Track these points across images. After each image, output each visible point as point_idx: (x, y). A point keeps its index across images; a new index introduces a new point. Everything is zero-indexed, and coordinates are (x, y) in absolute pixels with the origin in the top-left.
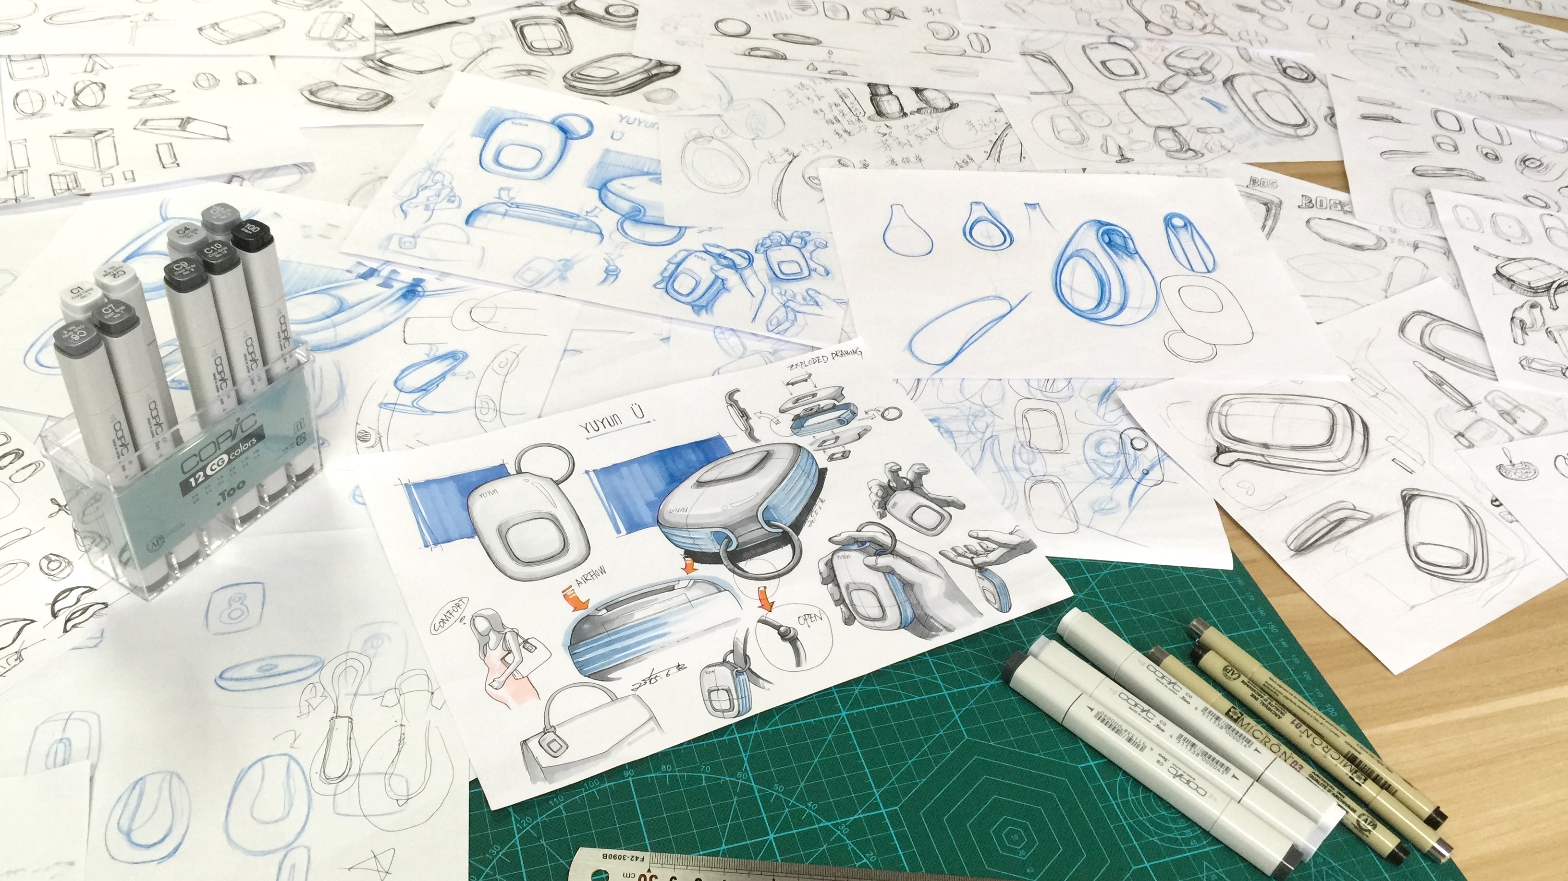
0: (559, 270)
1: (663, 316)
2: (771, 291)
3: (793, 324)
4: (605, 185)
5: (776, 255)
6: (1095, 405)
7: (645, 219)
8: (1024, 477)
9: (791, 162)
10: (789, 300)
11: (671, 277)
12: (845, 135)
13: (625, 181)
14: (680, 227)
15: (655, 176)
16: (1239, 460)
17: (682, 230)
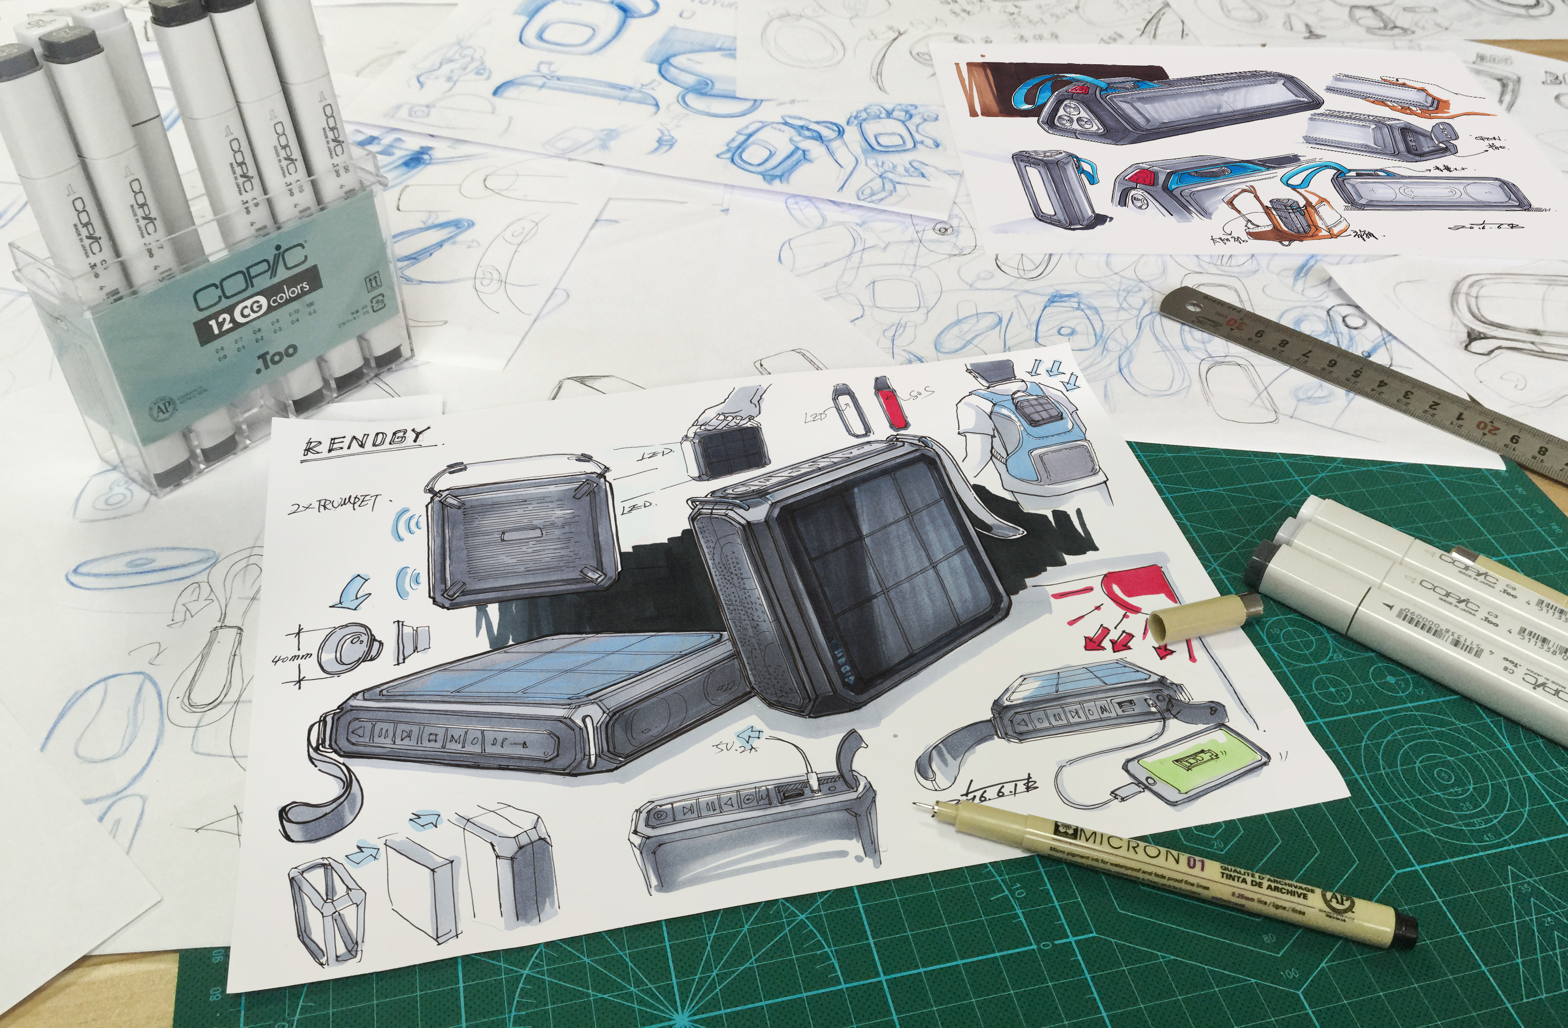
0: (600, 139)
1: (726, 185)
2: (864, 163)
3: (891, 194)
4: (667, 60)
5: (871, 129)
6: (1291, 281)
7: (714, 92)
8: (1198, 358)
9: (895, 40)
10: (886, 171)
11: (739, 147)
12: (964, 15)
13: (693, 56)
14: (755, 101)
15: (730, 52)
16: (1499, 348)
17: (756, 104)
